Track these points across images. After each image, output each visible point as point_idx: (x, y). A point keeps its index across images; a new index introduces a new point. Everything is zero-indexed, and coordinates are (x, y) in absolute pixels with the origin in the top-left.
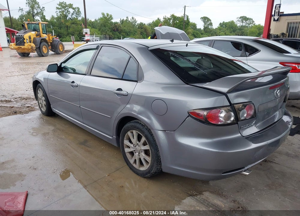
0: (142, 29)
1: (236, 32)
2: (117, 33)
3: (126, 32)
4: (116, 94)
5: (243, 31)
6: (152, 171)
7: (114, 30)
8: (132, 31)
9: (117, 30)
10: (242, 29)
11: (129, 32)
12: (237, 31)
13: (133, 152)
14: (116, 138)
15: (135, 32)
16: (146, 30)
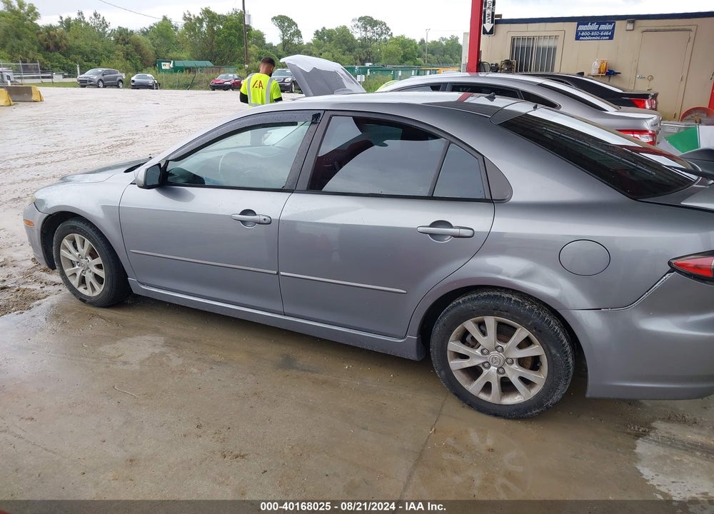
0: (127, 46)
1: (354, 53)
2: (58, 55)
3: (82, 53)
4: (429, 234)
5: (370, 49)
6: (549, 400)
7: (48, 48)
8: (100, 50)
9: (57, 47)
10: (368, 47)
11: (92, 52)
12: (356, 50)
13: (481, 366)
14: (418, 339)
15: (110, 52)
16: (138, 47)
